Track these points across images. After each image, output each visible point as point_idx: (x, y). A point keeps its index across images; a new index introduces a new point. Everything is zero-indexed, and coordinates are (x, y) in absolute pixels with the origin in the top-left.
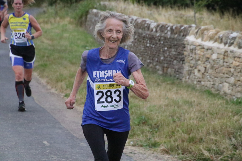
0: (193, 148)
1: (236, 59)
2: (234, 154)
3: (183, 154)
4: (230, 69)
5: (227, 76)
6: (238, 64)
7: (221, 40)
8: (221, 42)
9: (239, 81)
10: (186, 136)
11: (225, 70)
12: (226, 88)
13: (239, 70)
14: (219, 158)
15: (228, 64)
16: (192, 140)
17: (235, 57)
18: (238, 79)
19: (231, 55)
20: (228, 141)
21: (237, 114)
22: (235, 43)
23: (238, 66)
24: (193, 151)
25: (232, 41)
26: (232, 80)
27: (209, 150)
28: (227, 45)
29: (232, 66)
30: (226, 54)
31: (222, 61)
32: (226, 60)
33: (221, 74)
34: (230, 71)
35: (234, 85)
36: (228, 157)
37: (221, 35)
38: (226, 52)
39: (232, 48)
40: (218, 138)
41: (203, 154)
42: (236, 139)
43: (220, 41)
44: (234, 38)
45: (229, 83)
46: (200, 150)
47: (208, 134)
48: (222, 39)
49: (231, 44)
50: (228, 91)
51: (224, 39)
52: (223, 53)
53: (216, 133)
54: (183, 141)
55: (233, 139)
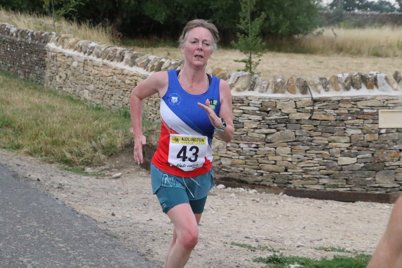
0: (56, 150)
1: (95, 67)
2: (94, 156)
3: (46, 156)
4: (89, 77)
5: (88, 83)
6: (97, 72)
8: (81, 51)
9: (98, 88)
10: (50, 139)
11: (85, 77)
12: (86, 94)
13: (98, 78)
14: (80, 160)
15: (88, 72)
16: (55, 143)
17: (94, 66)
18: (97, 86)
19: (90, 63)
20: (88, 144)
21: (97, 119)
22: (94, 52)
23: (98, 74)
24: (56, 153)
25: (91, 51)
26: (92, 87)
27: (71, 153)
28: (87, 54)
29: (91, 74)
30: (86, 63)
31: (82, 69)
32: (85, 68)
33: (82, 82)
34: (90, 79)
35: (93, 92)
36: (88, 159)
37: (81, 44)
38: (86, 60)
39: (91, 57)
40: (79, 141)
41: (65, 156)
42: (96, 142)
43: (79, 49)
44: (93, 48)
45: (89, 90)
46: (62, 152)
47: (71, 137)
48: (81, 48)
49: (90, 53)
50: (89, 98)
51: (83, 48)
52: (83, 61)
53: (77, 136)
54: (46, 144)
55: (93, 142)
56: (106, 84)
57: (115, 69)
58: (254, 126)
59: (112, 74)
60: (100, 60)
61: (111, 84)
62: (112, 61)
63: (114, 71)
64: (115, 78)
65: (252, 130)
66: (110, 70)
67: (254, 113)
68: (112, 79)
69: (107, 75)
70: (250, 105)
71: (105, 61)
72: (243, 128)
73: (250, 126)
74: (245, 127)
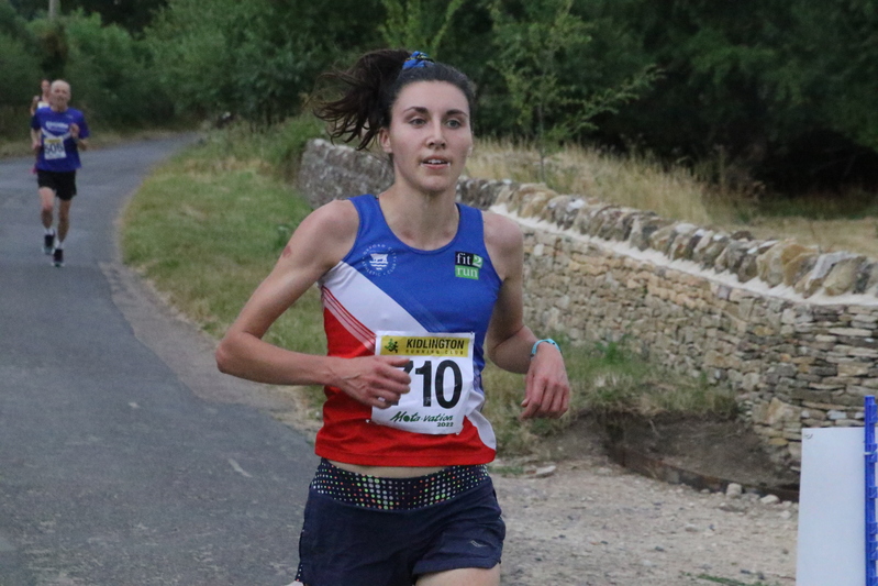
1: (574, 256)
4: (563, 278)
5: (557, 292)
6: (577, 266)
7: (552, 216)
8: (553, 219)
9: (576, 302)
11: (555, 279)
12: (554, 319)
13: (577, 280)
15: (561, 267)
17: (573, 252)
18: (575, 298)
19: (566, 246)
22: (576, 222)
23: (578, 271)
25: (571, 218)
26: (565, 301)
28: (562, 227)
29: (567, 271)
30: (559, 245)
31: (550, 260)
32: (558, 259)
33: (548, 290)
34: (563, 283)
35: (567, 312)
37: (554, 205)
38: (559, 240)
39: (569, 233)
43: (550, 217)
44: (575, 212)
45: (560, 308)
48: (554, 213)
49: (569, 224)
50: (558, 327)
51: (558, 211)
52: (553, 243)
56: (593, 292)
57: (610, 258)
58: (861, 371)
59: (605, 269)
60: (585, 238)
61: (601, 291)
62: (608, 239)
63: (608, 262)
64: (609, 278)
65: (856, 381)
66: (602, 260)
67: (860, 342)
68: (605, 279)
69: (595, 271)
70: (854, 324)
71: (596, 241)
72: (836, 375)
73: (851, 372)
74: (841, 375)
